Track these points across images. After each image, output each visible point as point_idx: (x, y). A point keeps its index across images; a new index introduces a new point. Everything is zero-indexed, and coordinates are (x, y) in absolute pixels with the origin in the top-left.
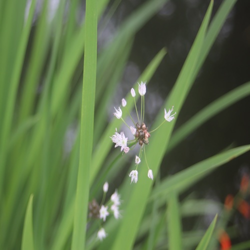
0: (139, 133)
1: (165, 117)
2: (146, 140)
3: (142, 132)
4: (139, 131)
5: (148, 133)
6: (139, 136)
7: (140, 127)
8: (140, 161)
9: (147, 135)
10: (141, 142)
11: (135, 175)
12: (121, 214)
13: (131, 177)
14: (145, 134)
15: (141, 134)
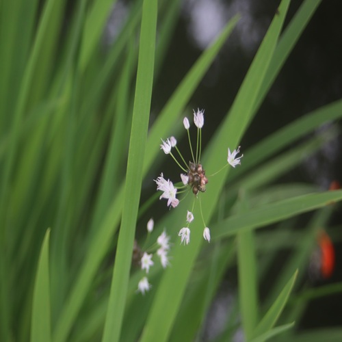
0: (193, 177)
1: (229, 160)
2: (203, 187)
3: (197, 176)
4: (194, 174)
5: (205, 178)
6: (193, 181)
7: (194, 169)
8: (192, 218)
9: (203, 182)
10: (196, 189)
11: (186, 233)
12: (170, 261)
13: (181, 237)
14: (200, 180)
15: (196, 179)
